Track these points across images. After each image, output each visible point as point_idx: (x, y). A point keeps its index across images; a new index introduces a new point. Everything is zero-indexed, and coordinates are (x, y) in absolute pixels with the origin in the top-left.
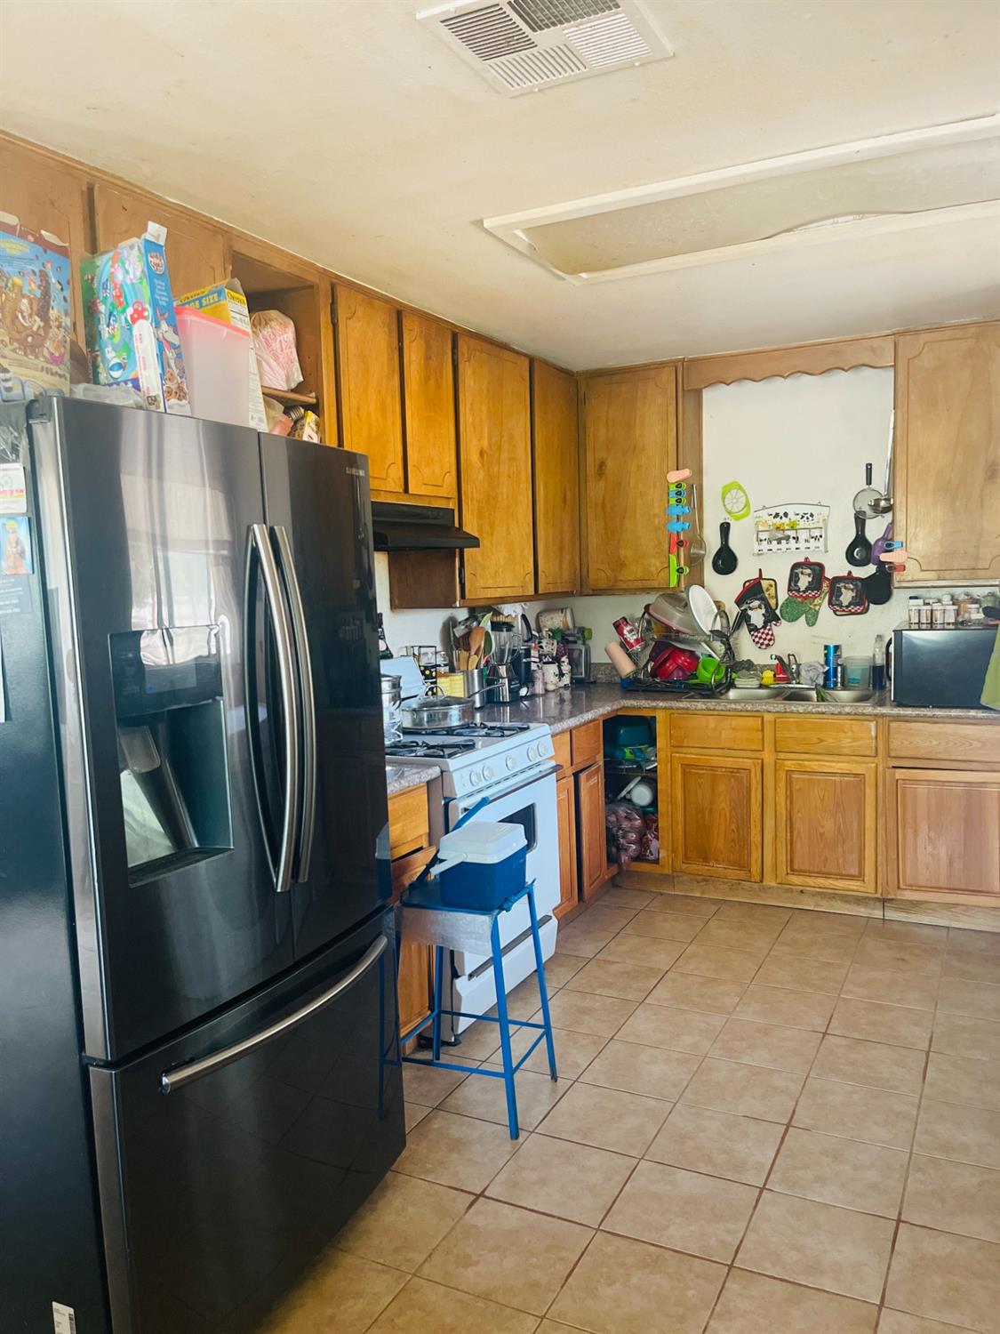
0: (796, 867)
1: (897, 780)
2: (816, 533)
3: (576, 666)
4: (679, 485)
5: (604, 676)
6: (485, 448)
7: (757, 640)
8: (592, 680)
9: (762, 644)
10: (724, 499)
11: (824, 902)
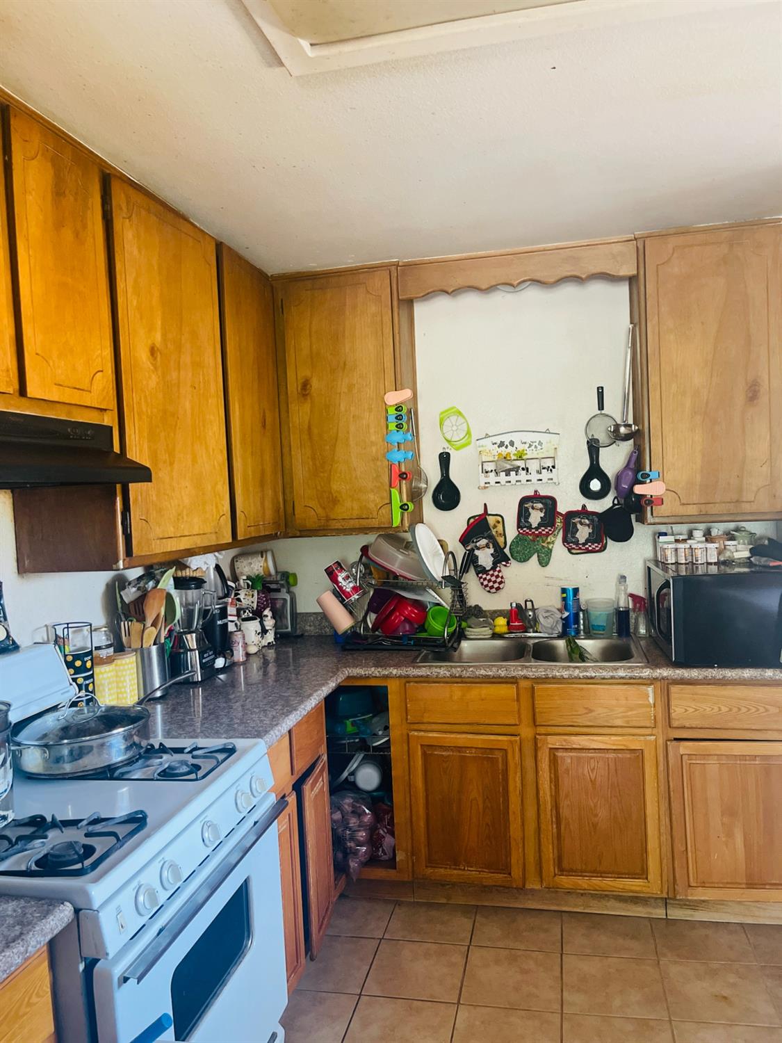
0: (565, 865)
1: (682, 756)
2: (549, 463)
3: (280, 618)
4: (399, 408)
5: (312, 628)
6: (158, 345)
7: (486, 583)
8: (299, 632)
9: (492, 587)
10: (441, 424)
11: (593, 903)
